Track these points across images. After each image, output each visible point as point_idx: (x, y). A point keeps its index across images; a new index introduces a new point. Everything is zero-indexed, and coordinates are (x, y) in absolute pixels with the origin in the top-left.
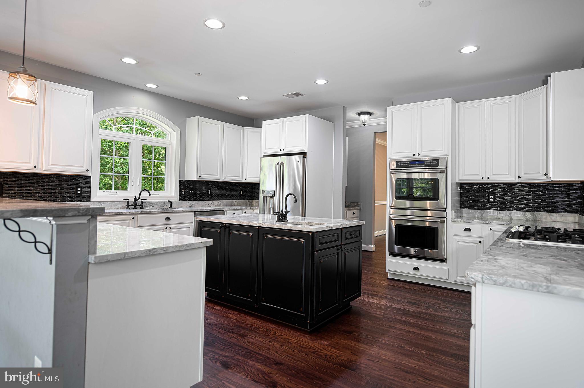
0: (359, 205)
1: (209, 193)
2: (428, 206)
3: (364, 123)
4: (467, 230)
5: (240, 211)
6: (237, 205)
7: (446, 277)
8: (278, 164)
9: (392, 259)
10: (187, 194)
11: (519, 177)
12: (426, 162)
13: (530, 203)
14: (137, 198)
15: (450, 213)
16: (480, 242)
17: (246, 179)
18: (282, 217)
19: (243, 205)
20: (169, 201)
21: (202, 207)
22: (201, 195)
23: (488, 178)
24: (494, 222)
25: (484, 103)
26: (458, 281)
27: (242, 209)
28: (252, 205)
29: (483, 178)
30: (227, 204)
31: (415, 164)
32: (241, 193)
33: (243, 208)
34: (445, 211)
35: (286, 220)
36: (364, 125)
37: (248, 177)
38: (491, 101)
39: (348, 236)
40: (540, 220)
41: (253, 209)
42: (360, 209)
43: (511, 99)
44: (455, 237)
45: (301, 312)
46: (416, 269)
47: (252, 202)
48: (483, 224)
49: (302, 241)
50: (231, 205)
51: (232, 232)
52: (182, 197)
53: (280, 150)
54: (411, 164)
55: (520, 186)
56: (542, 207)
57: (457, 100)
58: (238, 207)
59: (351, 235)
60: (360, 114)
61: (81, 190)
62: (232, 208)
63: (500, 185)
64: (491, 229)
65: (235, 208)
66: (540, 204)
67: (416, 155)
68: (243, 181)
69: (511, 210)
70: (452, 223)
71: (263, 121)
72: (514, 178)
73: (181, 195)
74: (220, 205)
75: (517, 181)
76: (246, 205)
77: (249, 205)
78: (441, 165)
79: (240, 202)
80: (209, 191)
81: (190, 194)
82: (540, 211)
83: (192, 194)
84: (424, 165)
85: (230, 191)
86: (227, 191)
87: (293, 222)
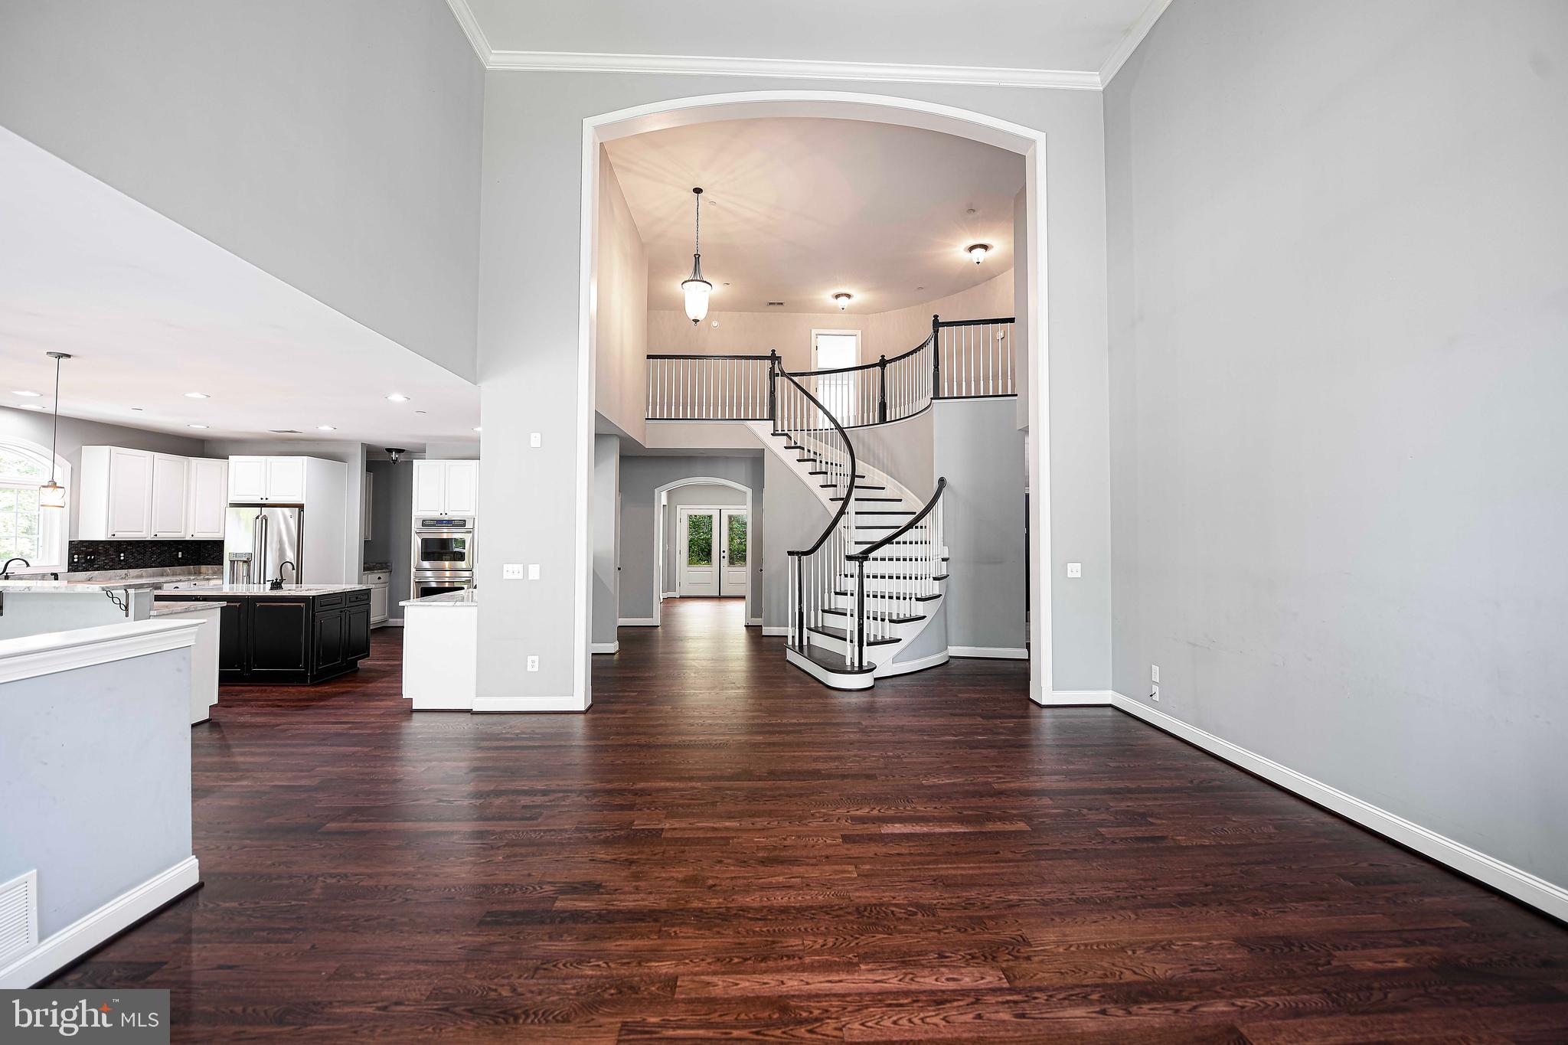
1: (122, 558)
2: (447, 566)
3: (395, 461)
5: (186, 583)
6: (173, 575)
8: (257, 518)
10: (82, 561)
12: (453, 521)
17: (193, 535)
18: (277, 586)
22: (106, 561)
27: (189, 580)
30: (154, 573)
31: (443, 523)
32: (180, 556)
33: (192, 578)
34: (471, 571)
35: (282, 587)
36: (395, 463)
37: (198, 533)
39: (354, 599)
45: (301, 668)
47: (200, 569)
49: (302, 604)
50: (162, 575)
52: (73, 567)
53: (260, 498)
54: (439, 523)
59: (357, 598)
60: (388, 450)
62: (174, 578)
65: (178, 578)
67: (444, 514)
68: (186, 538)
73: (72, 562)
74: (141, 577)
77: (195, 573)
78: (469, 525)
79: (178, 569)
80: (122, 555)
81: (87, 561)
83: (93, 561)
84: (451, 525)
85: (160, 554)
86: (153, 553)
87: (289, 590)
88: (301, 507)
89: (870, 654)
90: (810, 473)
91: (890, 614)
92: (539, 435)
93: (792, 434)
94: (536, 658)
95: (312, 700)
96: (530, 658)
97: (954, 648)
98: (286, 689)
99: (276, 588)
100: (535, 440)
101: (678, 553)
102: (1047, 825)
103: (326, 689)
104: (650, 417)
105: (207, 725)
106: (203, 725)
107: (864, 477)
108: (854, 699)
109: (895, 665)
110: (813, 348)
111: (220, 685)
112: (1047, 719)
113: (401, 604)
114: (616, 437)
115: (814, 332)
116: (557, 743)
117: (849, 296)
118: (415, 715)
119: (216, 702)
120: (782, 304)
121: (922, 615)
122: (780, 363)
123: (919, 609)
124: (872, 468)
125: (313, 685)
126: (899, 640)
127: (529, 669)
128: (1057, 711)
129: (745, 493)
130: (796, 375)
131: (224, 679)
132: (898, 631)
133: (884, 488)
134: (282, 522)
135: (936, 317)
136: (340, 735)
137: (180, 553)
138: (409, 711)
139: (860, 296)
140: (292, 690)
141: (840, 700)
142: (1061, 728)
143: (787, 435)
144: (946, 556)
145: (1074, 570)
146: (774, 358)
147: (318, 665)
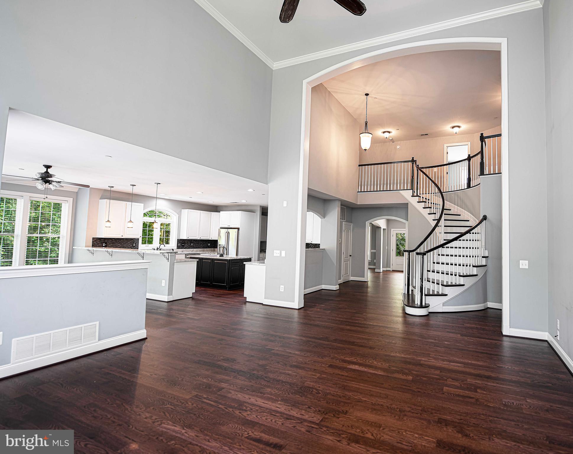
1: (192, 245)
8: (227, 232)
14: (158, 248)
18: (222, 255)
19: (210, 251)
20: (172, 249)
21: (188, 252)
22: (188, 246)
27: (209, 253)
28: (215, 251)
30: (201, 250)
35: (223, 256)
37: (213, 237)
41: (215, 253)
45: (225, 284)
47: (215, 249)
49: (226, 262)
51: (203, 261)
52: (178, 247)
53: (228, 226)
58: (207, 252)
61: (135, 245)
62: (204, 252)
65: (205, 252)
68: (210, 239)
73: (178, 246)
74: (197, 251)
76: (212, 251)
79: (208, 249)
81: (182, 246)
83: (183, 246)
85: (203, 244)
86: (201, 244)
87: (225, 257)
88: (238, 229)
89: (429, 300)
90: (429, 214)
91: (443, 281)
92: (286, 202)
93: (421, 196)
94: (283, 286)
95: (222, 295)
96: (281, 286)
97: (491, 303)
98: (219, 291)
99: (221, 256)
100: (285, 205)
101: (391, 250)
102: (423, 380)
103: (231, 292)
104: (359, 191)
105: (191, 298)
106: (190, 299)
107: (460, 215)
108: (417, 320)
109: (444, 307)
110: (445, 153)
111: (196, 287)
112: (506, 343)
113: (244, 263)
114: (337, 201)
115: (445, 145)
116: (276, 318)
117: (459, 127)
118: (247, 303)
119: (194, 292)
120: (427, 134)
121: (462, 284)
122: (416, 163)
123: (462, 281)
124: (464, 210)
125: (228, 290)
126: (446, 295)
127: (281, 290)
128: (512, 339)
129: (405, 223)
130: (423, 168)
131: (198, 285)
132: (447, 290)
133: (469, 221)
134: (233, 233)
135: (482, 134)
136: (220, 306)
137: (209, 244)
138: (246, 302)
139: (465, 126)
140: (222, 291)
141: (410, 319)
142: (513, 348)
143: (418, 196)
144: (487, 255)
145: (524, 264)
146: (413, 161)
147: (230, 284)
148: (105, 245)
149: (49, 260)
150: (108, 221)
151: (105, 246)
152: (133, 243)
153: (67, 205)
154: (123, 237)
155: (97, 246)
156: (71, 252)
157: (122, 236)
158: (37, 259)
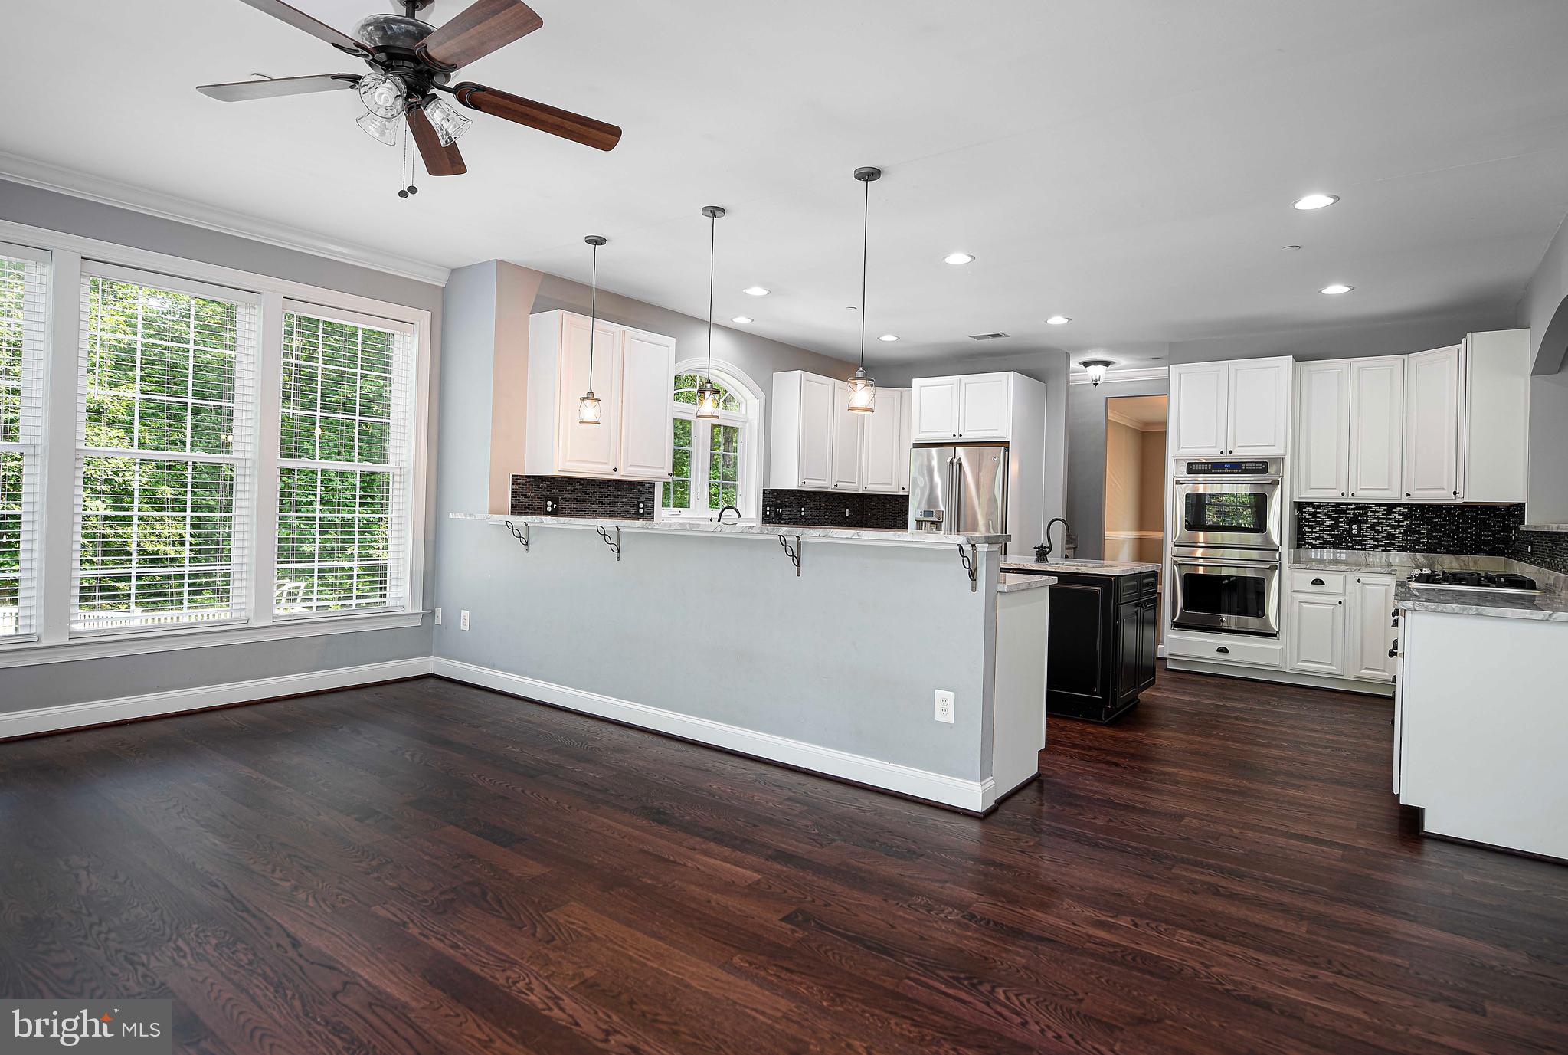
0: (1074, 539)
1: (802, 513)
3: (1096, 381)
4: (1318, 582)
7: (1277, 663)
8: (951, 462)
9: (1177, 634)
10: (773, 514)
11: (1407, 495)
12: (1244, 465)
13: (1423, 538)
15: (1286, 552)
16: (1340, 603)
17: (866, 488)
22: (790, 516)
23: (1353, 495)
24: (1365, 569)
25: (1348, 365)
26: (1301, 668)
29: (1343, 494)
31: (1224, 468)
32: (847, 513)
34: (1278, 550)
36: (1096, 384)
37: (870, 484)
38: (1358, 362)
40: (1439, 567)
42: (1075, 548)
43: (1395, 361)
44: (1294, 595)
46: (1223, 650)
48: (1345, 573)
49: (1098, 589)
53: (954, 435)
54: (1216, 467)
55: (1405, 508)
56: (1444, 546)
57: (1297, 359)
60: (1086, 364)
61: (643, 508)
63: (1371, 507)
64: (1359, 581)
66: (1439, 539)
67: (1226, 453)
68: (860, 491)
69: (1389, 550)
70: (1290, 571)
71: (914, 380)
72: (1397, 495)
73: (765, 515)
75: (1405, 500)
78: (1272, 470)
81: (776, 515)
82: (1440, 553)
83: (779, 515)
84: (1240, 471)
85: (831, 510)
86: (826, 510)
88: (1005, 444)
111: (1048, 715)
148: (552, 506)
149: (316, 571)
150: (591, 396)
151: (555, 513)
152: (639, 503)
153: (413, 340)
154: (616, 477)
155: (528, 510)
156: (431, 538)
157: (615, 470)
158: (316, 565)
